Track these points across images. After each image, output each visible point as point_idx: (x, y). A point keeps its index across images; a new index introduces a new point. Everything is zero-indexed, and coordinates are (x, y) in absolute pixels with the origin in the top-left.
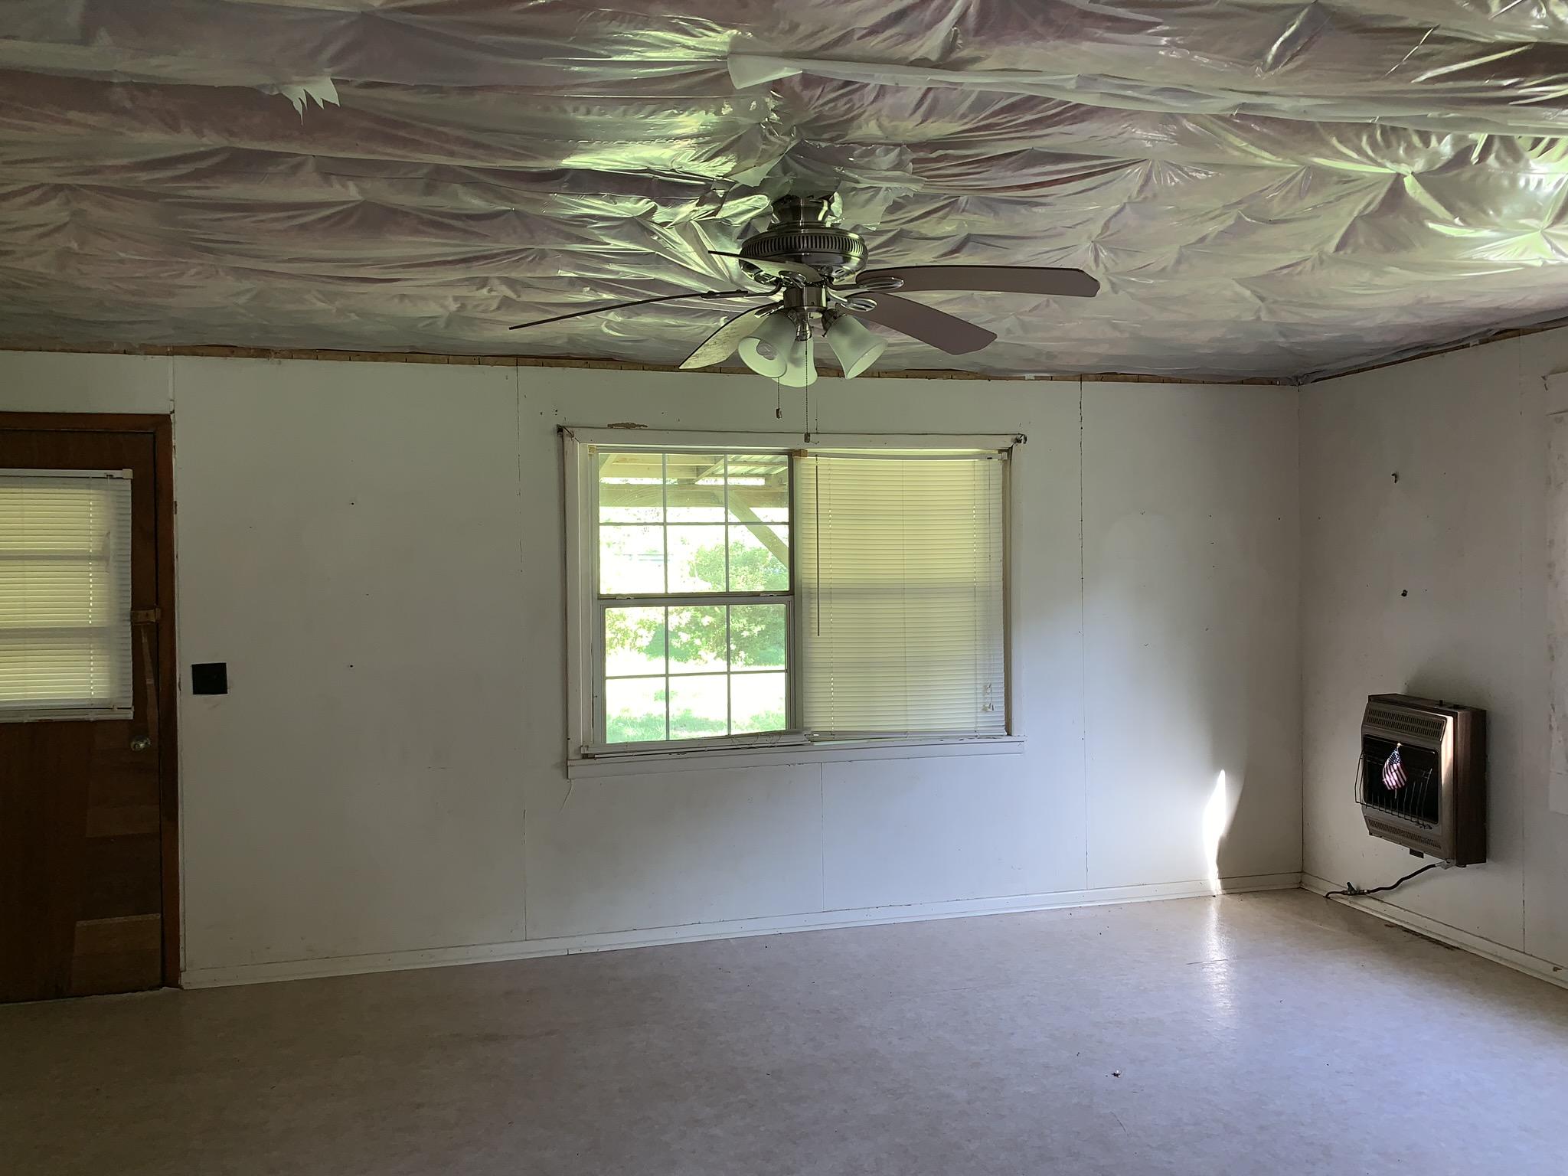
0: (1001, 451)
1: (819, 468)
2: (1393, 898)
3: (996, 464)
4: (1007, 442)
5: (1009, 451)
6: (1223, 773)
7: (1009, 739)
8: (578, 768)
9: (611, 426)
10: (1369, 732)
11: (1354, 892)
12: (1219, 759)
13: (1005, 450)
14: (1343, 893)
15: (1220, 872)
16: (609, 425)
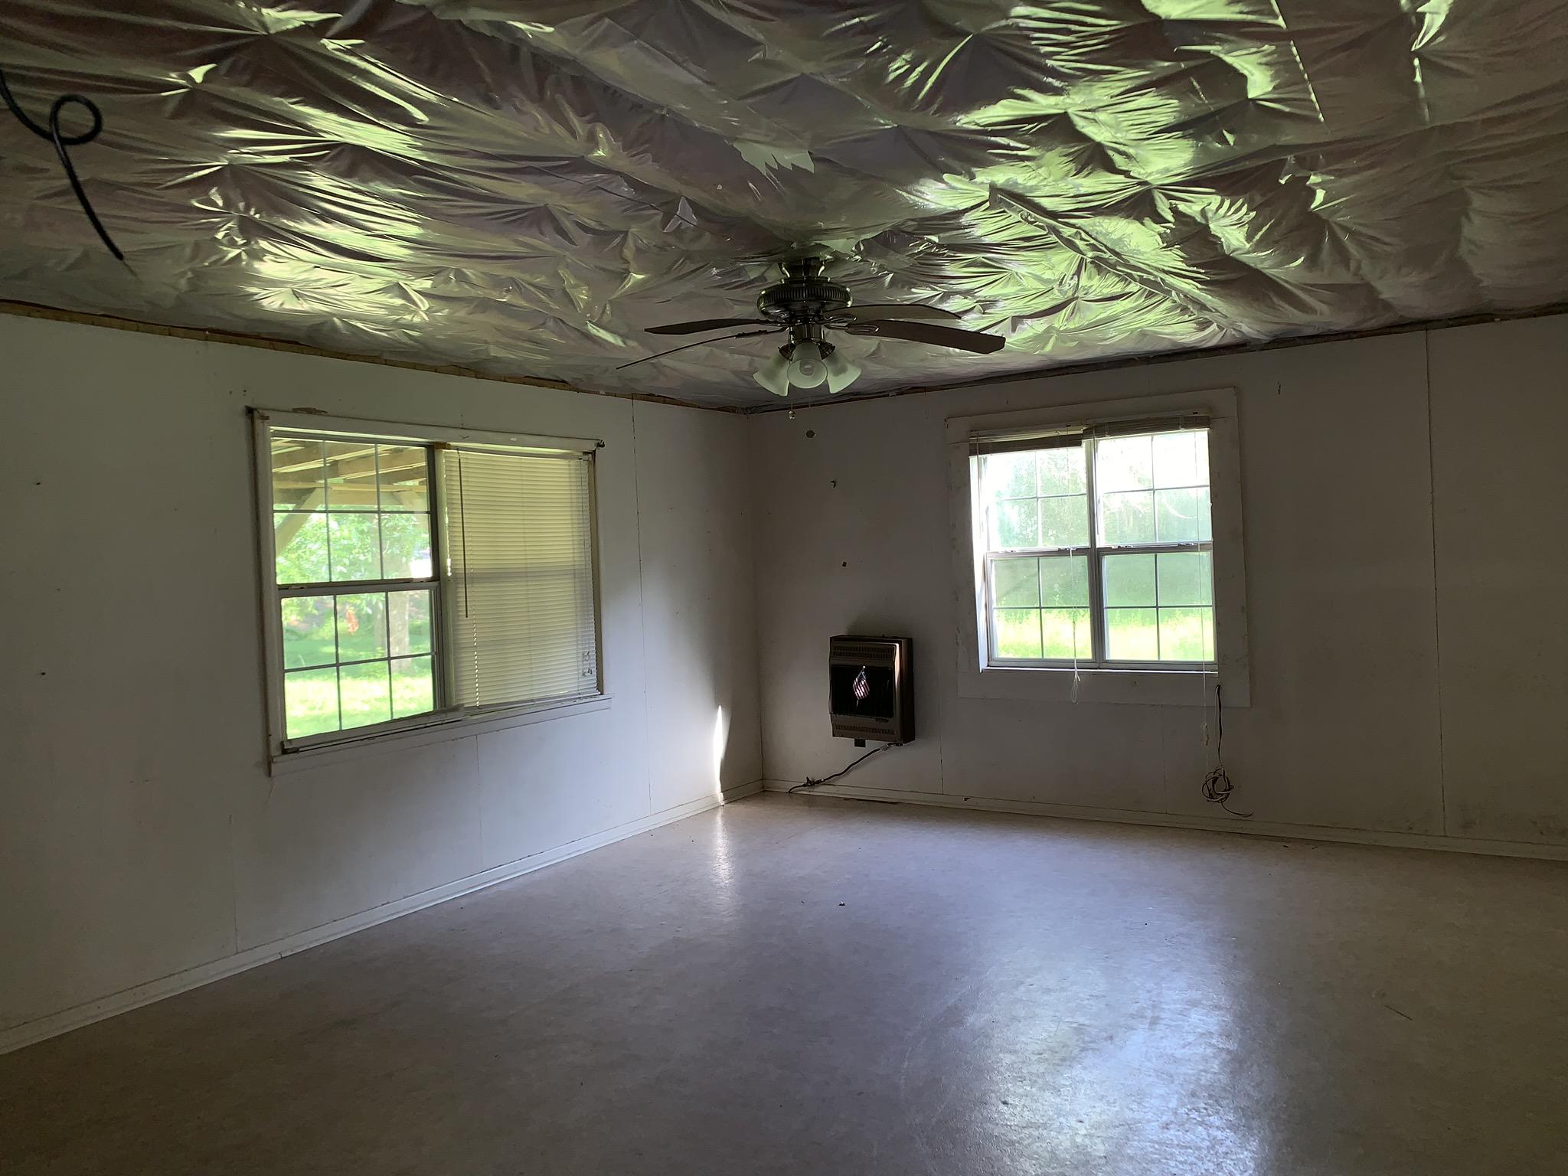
0: (586, 453)
1: (461, 461)
2: (842, 781)
3: (585, 464)
4: (590, 446)
5: (594, 453)
6: (720, 707)
7: (602, 697)
8: (282, 764)
9: (295, 411)
10: (836, 662)
11: (811, 784)
12: (719, 699)
13: (590, 453)
14: (804, 785)
15: (722, 787)
16: (294, 409)
